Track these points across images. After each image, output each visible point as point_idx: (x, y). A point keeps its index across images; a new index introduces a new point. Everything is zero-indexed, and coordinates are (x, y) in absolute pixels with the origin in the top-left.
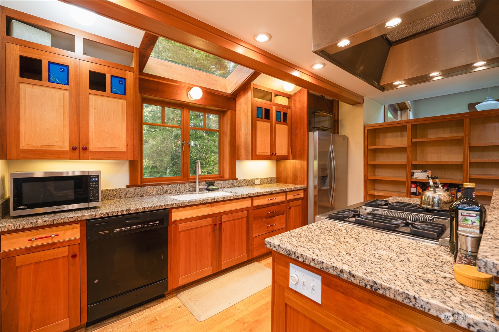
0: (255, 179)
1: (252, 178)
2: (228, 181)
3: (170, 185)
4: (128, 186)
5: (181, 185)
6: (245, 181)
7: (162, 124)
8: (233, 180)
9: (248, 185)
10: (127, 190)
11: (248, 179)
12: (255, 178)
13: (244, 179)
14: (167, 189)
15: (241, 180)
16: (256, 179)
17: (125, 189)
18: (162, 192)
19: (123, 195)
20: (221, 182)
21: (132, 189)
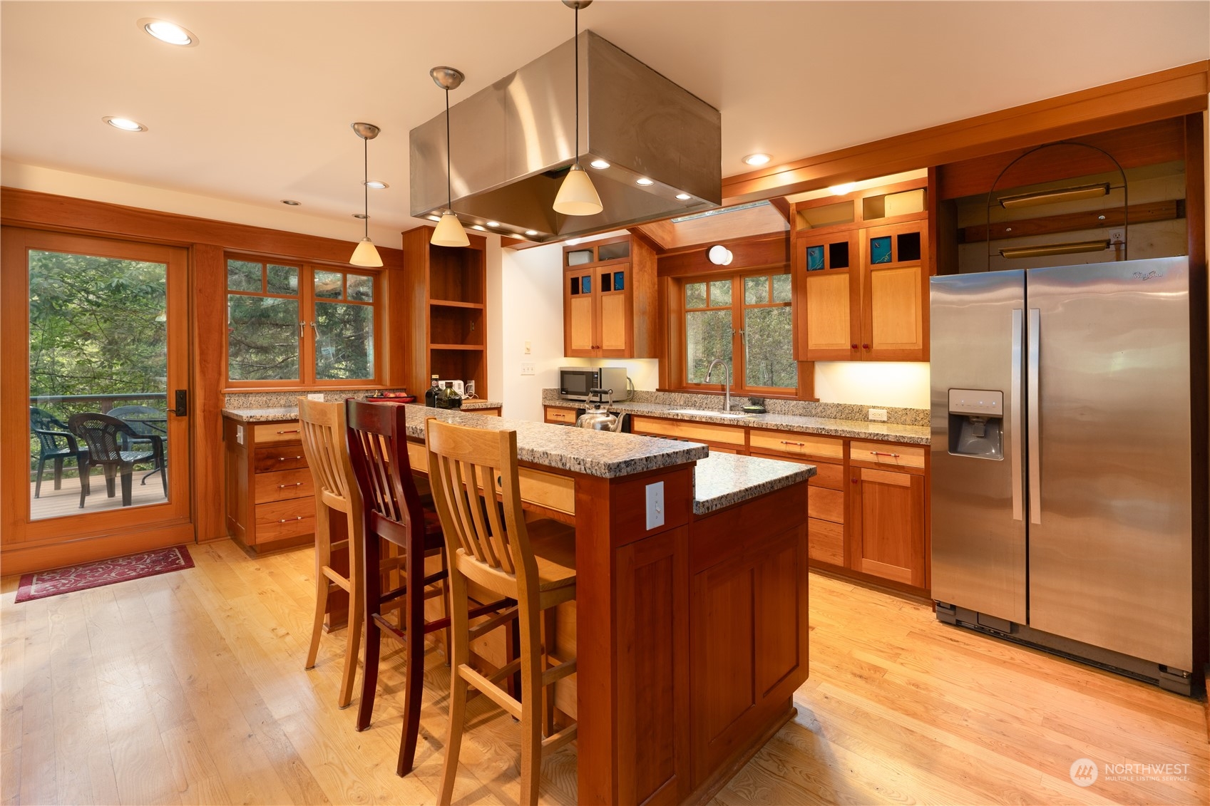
0: (869, 407)
1: (860, 404)
2: (795, 402)
3: (699, 395)
4: (657, 390)
5: (712, 397)
6: (840, 408)
7: (706, 308)
8: (807, 402)
9: (847, 419)
10: (656, 394)
11: (847, 403)
12: (869, 405)
13: (836, 403)
14: (696, 399)
15: (826, 405)
16: (874, 407)
17: (655, 393)
18: (690, 404)
19: (653, 399)
20: (780, 401)
21: (661, 393)
